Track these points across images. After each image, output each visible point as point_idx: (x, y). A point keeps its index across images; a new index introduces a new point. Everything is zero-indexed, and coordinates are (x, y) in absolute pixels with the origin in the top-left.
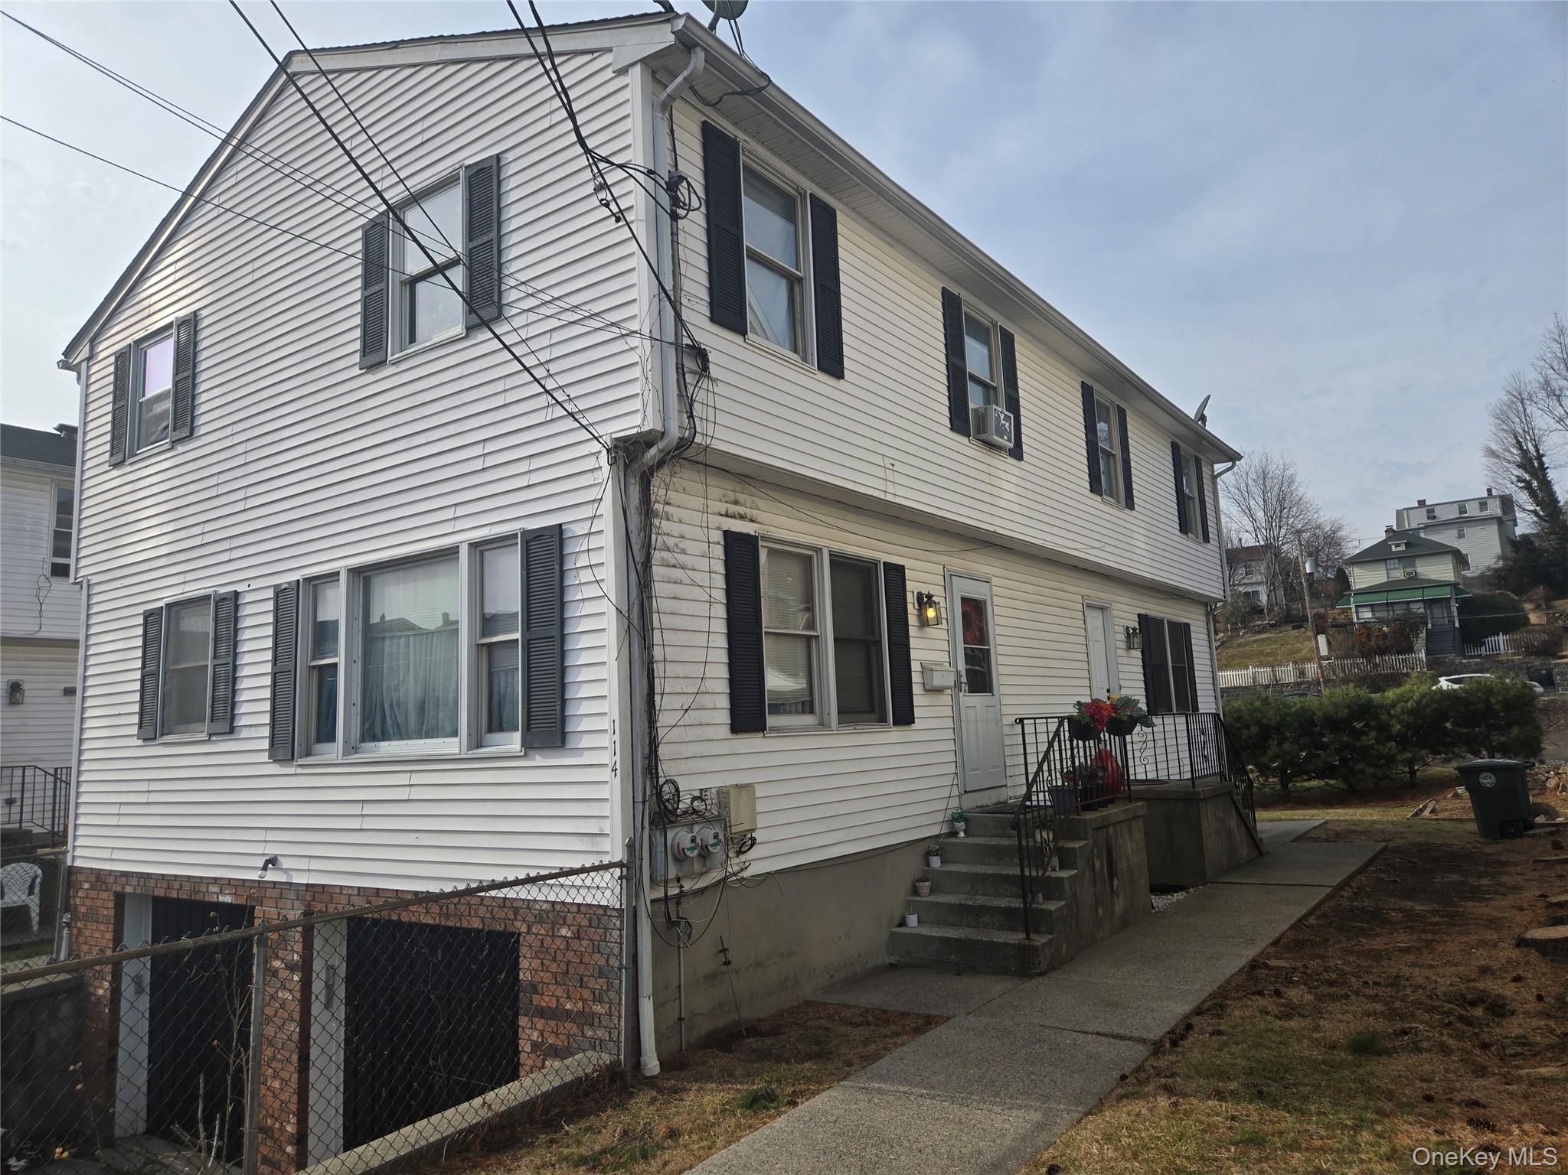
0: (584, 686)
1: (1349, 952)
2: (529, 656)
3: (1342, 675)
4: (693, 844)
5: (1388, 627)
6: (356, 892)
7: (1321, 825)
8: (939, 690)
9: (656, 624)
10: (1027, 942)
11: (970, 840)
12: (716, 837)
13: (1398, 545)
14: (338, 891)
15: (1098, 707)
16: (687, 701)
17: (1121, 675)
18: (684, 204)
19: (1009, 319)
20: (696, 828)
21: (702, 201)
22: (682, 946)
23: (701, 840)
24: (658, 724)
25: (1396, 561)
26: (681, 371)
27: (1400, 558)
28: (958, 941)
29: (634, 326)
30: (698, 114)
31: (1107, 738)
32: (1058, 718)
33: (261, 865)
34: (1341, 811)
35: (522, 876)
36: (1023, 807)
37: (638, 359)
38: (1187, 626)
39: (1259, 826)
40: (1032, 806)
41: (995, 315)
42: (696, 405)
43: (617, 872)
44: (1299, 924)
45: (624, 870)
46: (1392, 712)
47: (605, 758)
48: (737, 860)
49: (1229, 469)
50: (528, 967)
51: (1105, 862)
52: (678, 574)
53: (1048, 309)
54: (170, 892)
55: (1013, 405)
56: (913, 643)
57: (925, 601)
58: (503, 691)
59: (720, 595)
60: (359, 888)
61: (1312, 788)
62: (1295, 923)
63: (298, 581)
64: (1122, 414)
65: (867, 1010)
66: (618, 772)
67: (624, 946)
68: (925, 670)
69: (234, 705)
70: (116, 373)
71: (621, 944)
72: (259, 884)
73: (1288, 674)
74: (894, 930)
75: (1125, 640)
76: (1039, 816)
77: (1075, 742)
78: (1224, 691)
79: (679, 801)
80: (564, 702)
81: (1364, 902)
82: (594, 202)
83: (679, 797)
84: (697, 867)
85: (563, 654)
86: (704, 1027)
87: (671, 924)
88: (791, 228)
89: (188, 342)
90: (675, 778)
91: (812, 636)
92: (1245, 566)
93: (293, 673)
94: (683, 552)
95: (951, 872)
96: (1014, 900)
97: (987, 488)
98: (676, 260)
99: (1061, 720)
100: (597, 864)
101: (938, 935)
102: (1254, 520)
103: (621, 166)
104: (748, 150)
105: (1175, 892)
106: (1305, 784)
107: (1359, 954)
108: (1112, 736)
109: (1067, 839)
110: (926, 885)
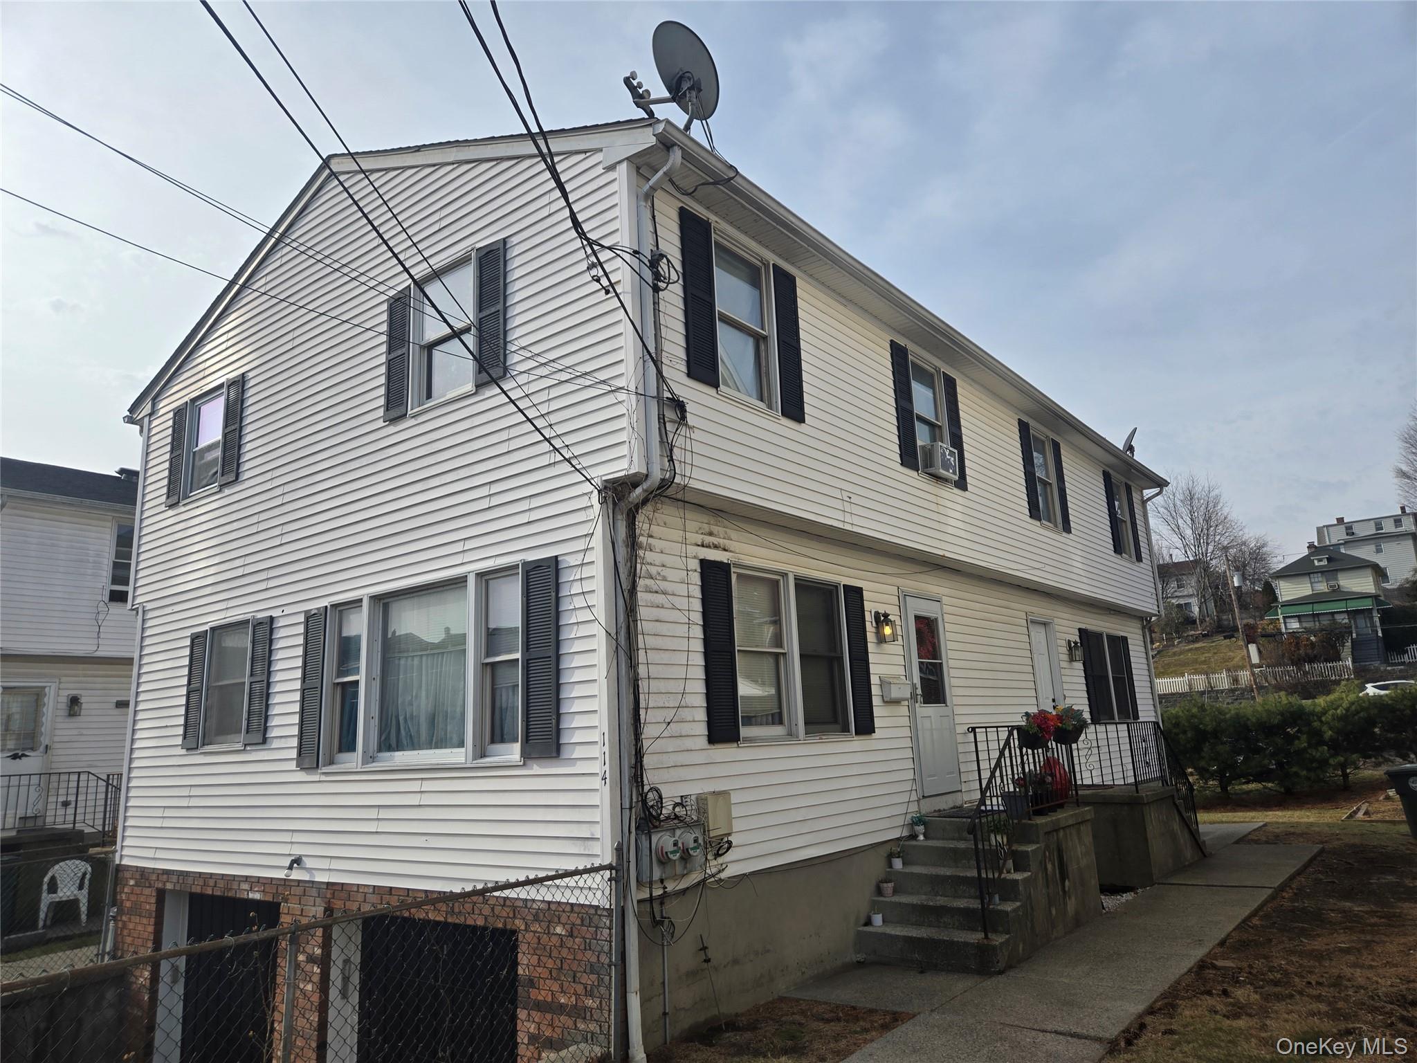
0: (577, 701)
1: (1292, 952)
2: (528, 674)
3: (1274, 682)
4: (675, 848)
5: (1315, 636)
6: (371, 890)
7: (1260, 827)
8: (897, 702)
9: (641, 645)
10: (985, 942)
11: (930, 843)
12: (696, 841)
13: (1320, 560)
14: (355, 889)
15: (1045, 718)
16: (669, 715)
17: (1065, 686)
18: (665, 278)
19: (951, 366)
20: (678, 832)
21: (680, 275)
22: (665, 944)
23: (683, 844)
24: (643, 736)
25: (1320, 575)
26: (662, 421)
27: (1323, 572)
28: (920, 940)
29: (620, 383)
30: (677, 202)
31: (1054, 746)
32: (1008, 727)
33: (287, 864)
34: (1279, 813)
35: (522, 879)
36: (978, 811)
37: (625, 411)
38: (1125, 639)
39: (1202, 828)
40: (986, 811)
41: (938, 363)
42: (675, 450)
43: (607, 874)
44: (1244, 925)
45: (614, 872)
46: (1323, 719)
47: (596, 767)
48: (715, 863)
49: (1157, 494)
50: (526, 963)
51: (1056, 864)
52: (660, 599)
53: (986, 356)
54: (206, 890)
55: (957, 442)
56: (872, 658)
57: (882, 619)
58: (504, 705)
59: (697, 618)
60: (374, 886)
61: (1251, 791)
62: (1239, 924)
63: (326, 607)
64: (1056, 447)
65: (837, 1007)
66: (607, 780)
67: (613, 944)
68: (883, 683)
69: (267, 718)
70: (174, 427)
71: (610, 942)
72: (285, 882)
73: (1222, 681)
74: (861, 929)
75: (1067, 653)
76: (994, 820)
77: (1024, 750)
78: (1161, 697)
79: (662, 807)
80: (559, 716)
81: (1304, 903)
82: (587, 277)
83: (662, 803)
84: (679, 869)
85: (558, 672)
86: (686, 1021)
87: (656, 923)
88: (757, 292)
89: (236, 400)
90: (657, 786)
91: (781, 653)
92: (1177, 580)
93: (319, 689)
94: (664, 579)
95: (912, 874)
96: (972, 901)
97: (935, 516)
98: (657, 326)
99: (1011, 729)
100: (589, 867)
101: (902, 934)
102: (1183, 537)
103: (610, 248)
104: (719, 231)
105: (1123, 893)
106: (1244, 787)
107: (1301, 954)
108: (1059, 745)
109: (1020, 842)
110: (888, 887)
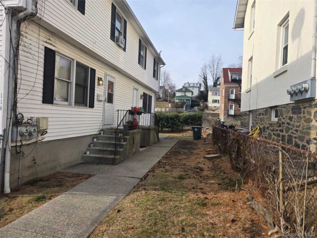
1: (176, 159)
3: (172, 111)
4: (27, 132)
5: (180, 103)
7: (168, 136)
8: (101, 101)
9: (19, 68)
10: (114, 158)
11: (104, 135)
12: (34, 130)
13: (184, 89)
16: (27, 92)
17: (139, 104)
19: (126, 17)
20: (28, 127)
22: (21, 159)
23: (30, 131)
24: (17, 97)
25: (183, 92)
28: (99, 157)
38: (152, 96)
41: (123, 15)
42: (38, 4)
45: (2, 137)
46: (181, 117)
48: (41, 137)
49: (163, 66)
51: (132, 141)
52: (28, 55)
55: (125, 37)
56: (96, 89)
57: (100, 79)
59: (42, 64)
61: (167, 130)
62: (166, 154)
64: (146, 49)
65: (74, 174)
66: (2, 109)
68: (98, 96)
73: (163, 110)
74: (84, 155)
75: (140, 97)
76: (121, 131)
79: (23, 119)
81: (177, 150)
84: (28, 138)
86: (26, 180)
87: (18, 153)
90: (22, 113)
91: (69, 82)
94: (31, 49)
95: (99, 142)
96: (113, 148)
97: (117, 56)
99: (127, 111)
105: (144, 148)
106: (165, 129)
108: (137, 115)
109: (125, 136)
110: (92, 145)
